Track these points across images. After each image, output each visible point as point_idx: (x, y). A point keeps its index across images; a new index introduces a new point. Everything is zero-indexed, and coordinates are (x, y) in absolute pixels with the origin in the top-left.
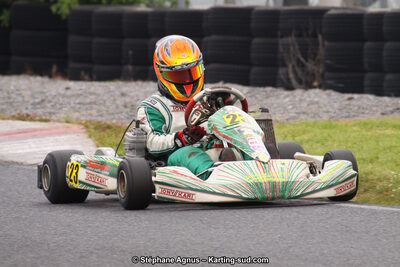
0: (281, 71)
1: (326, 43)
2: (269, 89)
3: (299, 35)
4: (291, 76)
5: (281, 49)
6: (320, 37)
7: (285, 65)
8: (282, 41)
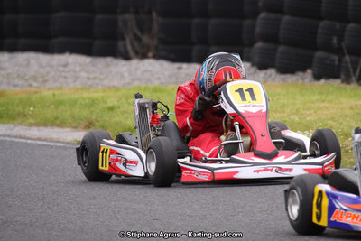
0: (120, 44)
1: (160, 19)
2: (109, 59)
3: (137, 12)
4: (129, 48)
5: (120, 24)
6: (154, 14)
7: (123, 39)
8: (120, 18)
